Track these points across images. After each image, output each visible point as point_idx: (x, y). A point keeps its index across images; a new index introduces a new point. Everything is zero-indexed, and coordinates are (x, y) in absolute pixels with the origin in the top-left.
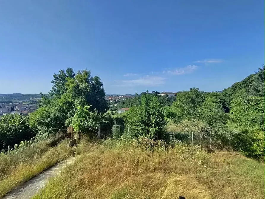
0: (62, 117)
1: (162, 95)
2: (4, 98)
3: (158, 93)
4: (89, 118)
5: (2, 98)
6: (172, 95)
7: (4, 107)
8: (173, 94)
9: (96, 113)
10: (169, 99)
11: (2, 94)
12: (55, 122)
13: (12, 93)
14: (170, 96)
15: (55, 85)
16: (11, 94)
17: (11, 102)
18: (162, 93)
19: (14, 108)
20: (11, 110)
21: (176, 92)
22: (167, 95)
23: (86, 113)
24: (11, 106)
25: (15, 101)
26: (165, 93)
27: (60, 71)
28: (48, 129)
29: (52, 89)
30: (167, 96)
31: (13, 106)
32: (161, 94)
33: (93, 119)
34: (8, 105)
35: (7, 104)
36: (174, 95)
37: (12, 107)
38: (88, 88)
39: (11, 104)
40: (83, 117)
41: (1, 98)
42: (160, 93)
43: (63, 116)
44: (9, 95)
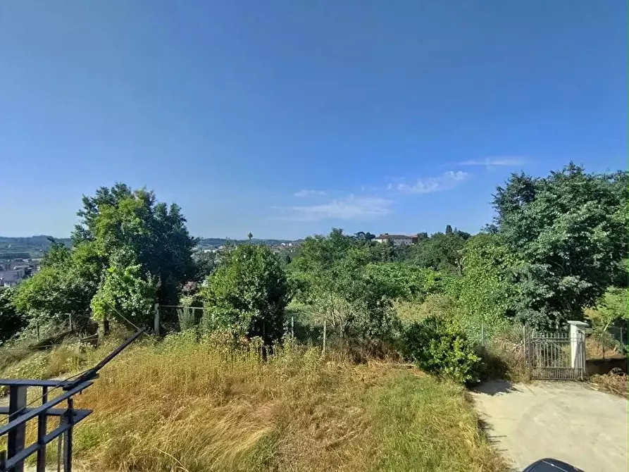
0: (87, 289)
1: (380, 241)
2: (10, 246)
3: (370, 237)
4: (134, 292)
5: (7, 247)
6: (404, 240)
7: (8, 267)
8: (407, 238)
9: (150, 281)
10: (395, 250)
11: (6, 238)
12: (71, 300)
13: (31, 235)
14: (397, 243)
15: (85, 219)
16: (28, 239)
17: (27, 256)
18: (381, 237)
19: (30, 271)
20: (23, 274)
21: (414, 234)
22: (391, 240)
23: (127, 280)
24: (25, 266)
25: (36, 253)
26: (387, 236)
27: (99, 189)
28: (52, 314)
29: (74, 230)
30: (391, 243)
31: (31, 266)
32: (379, 238)
33: (141, 292)
34: (19, 263)
35: (17, 261)
36: (409, 242)
37: (26, 269)
38: (140, 229)
39: (25, 260)
40: (123, 289)
41: (3, 246)
42: (377, 236)
43: (89, 286)
44: (22, 239)
